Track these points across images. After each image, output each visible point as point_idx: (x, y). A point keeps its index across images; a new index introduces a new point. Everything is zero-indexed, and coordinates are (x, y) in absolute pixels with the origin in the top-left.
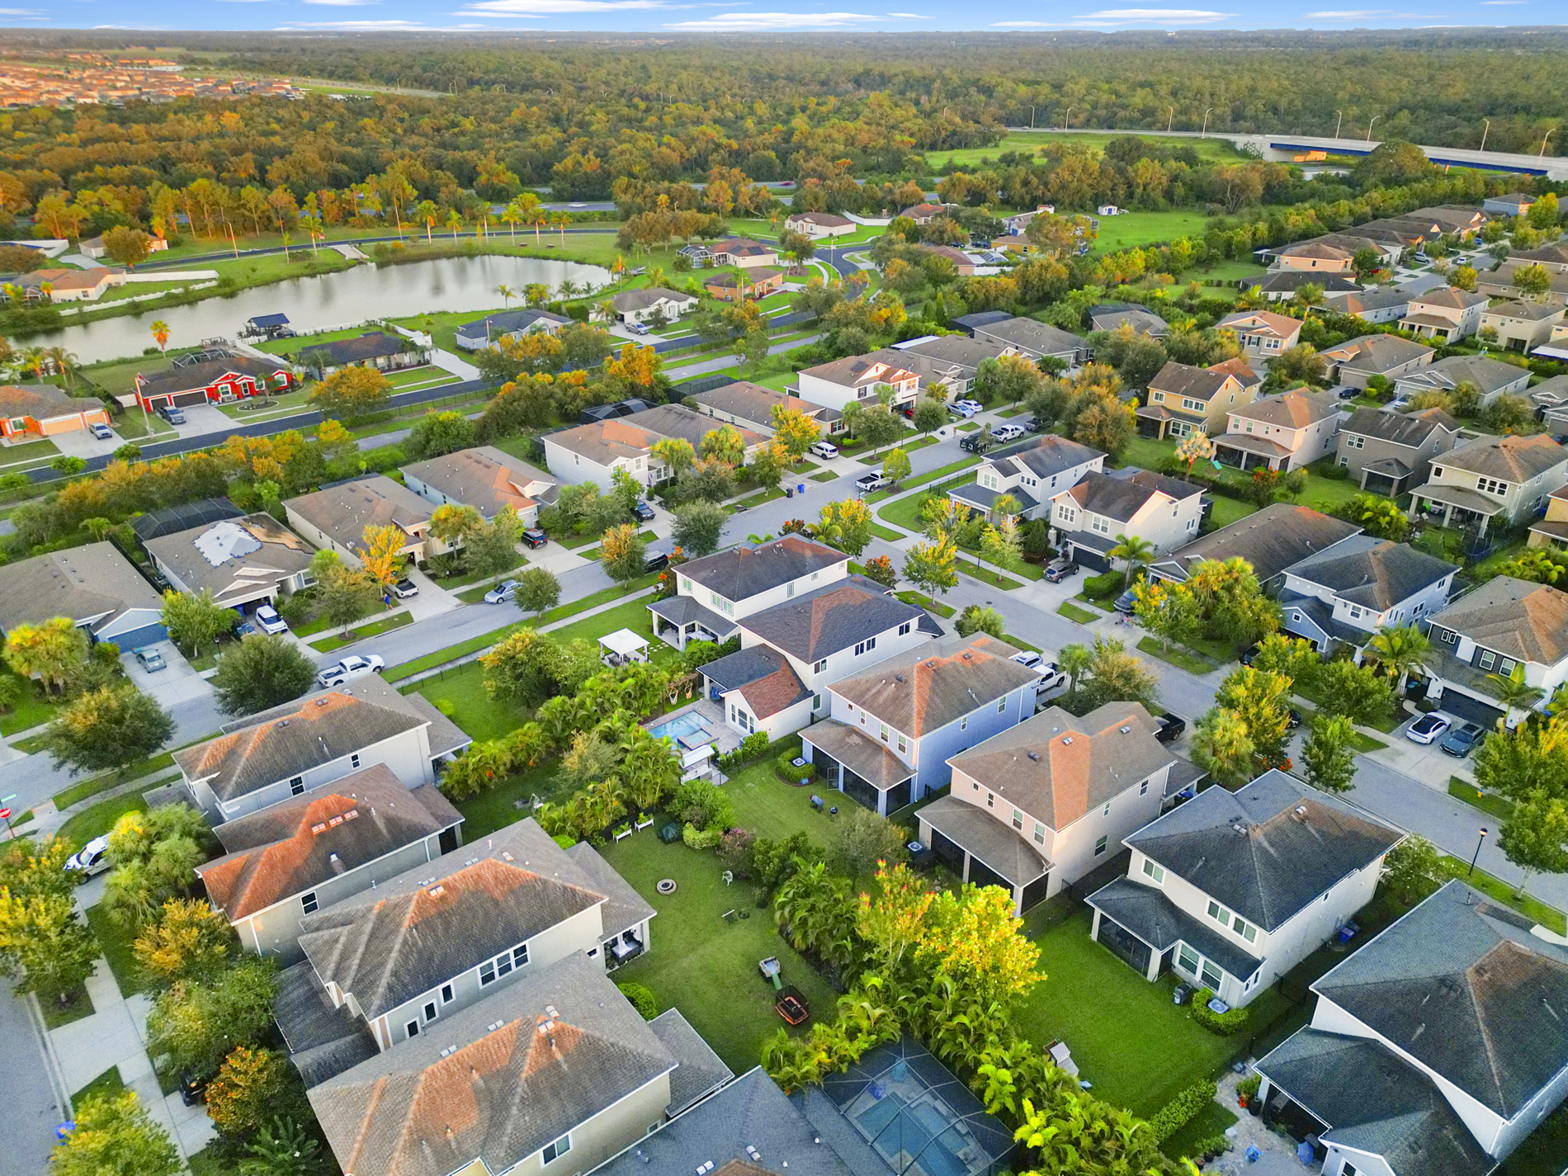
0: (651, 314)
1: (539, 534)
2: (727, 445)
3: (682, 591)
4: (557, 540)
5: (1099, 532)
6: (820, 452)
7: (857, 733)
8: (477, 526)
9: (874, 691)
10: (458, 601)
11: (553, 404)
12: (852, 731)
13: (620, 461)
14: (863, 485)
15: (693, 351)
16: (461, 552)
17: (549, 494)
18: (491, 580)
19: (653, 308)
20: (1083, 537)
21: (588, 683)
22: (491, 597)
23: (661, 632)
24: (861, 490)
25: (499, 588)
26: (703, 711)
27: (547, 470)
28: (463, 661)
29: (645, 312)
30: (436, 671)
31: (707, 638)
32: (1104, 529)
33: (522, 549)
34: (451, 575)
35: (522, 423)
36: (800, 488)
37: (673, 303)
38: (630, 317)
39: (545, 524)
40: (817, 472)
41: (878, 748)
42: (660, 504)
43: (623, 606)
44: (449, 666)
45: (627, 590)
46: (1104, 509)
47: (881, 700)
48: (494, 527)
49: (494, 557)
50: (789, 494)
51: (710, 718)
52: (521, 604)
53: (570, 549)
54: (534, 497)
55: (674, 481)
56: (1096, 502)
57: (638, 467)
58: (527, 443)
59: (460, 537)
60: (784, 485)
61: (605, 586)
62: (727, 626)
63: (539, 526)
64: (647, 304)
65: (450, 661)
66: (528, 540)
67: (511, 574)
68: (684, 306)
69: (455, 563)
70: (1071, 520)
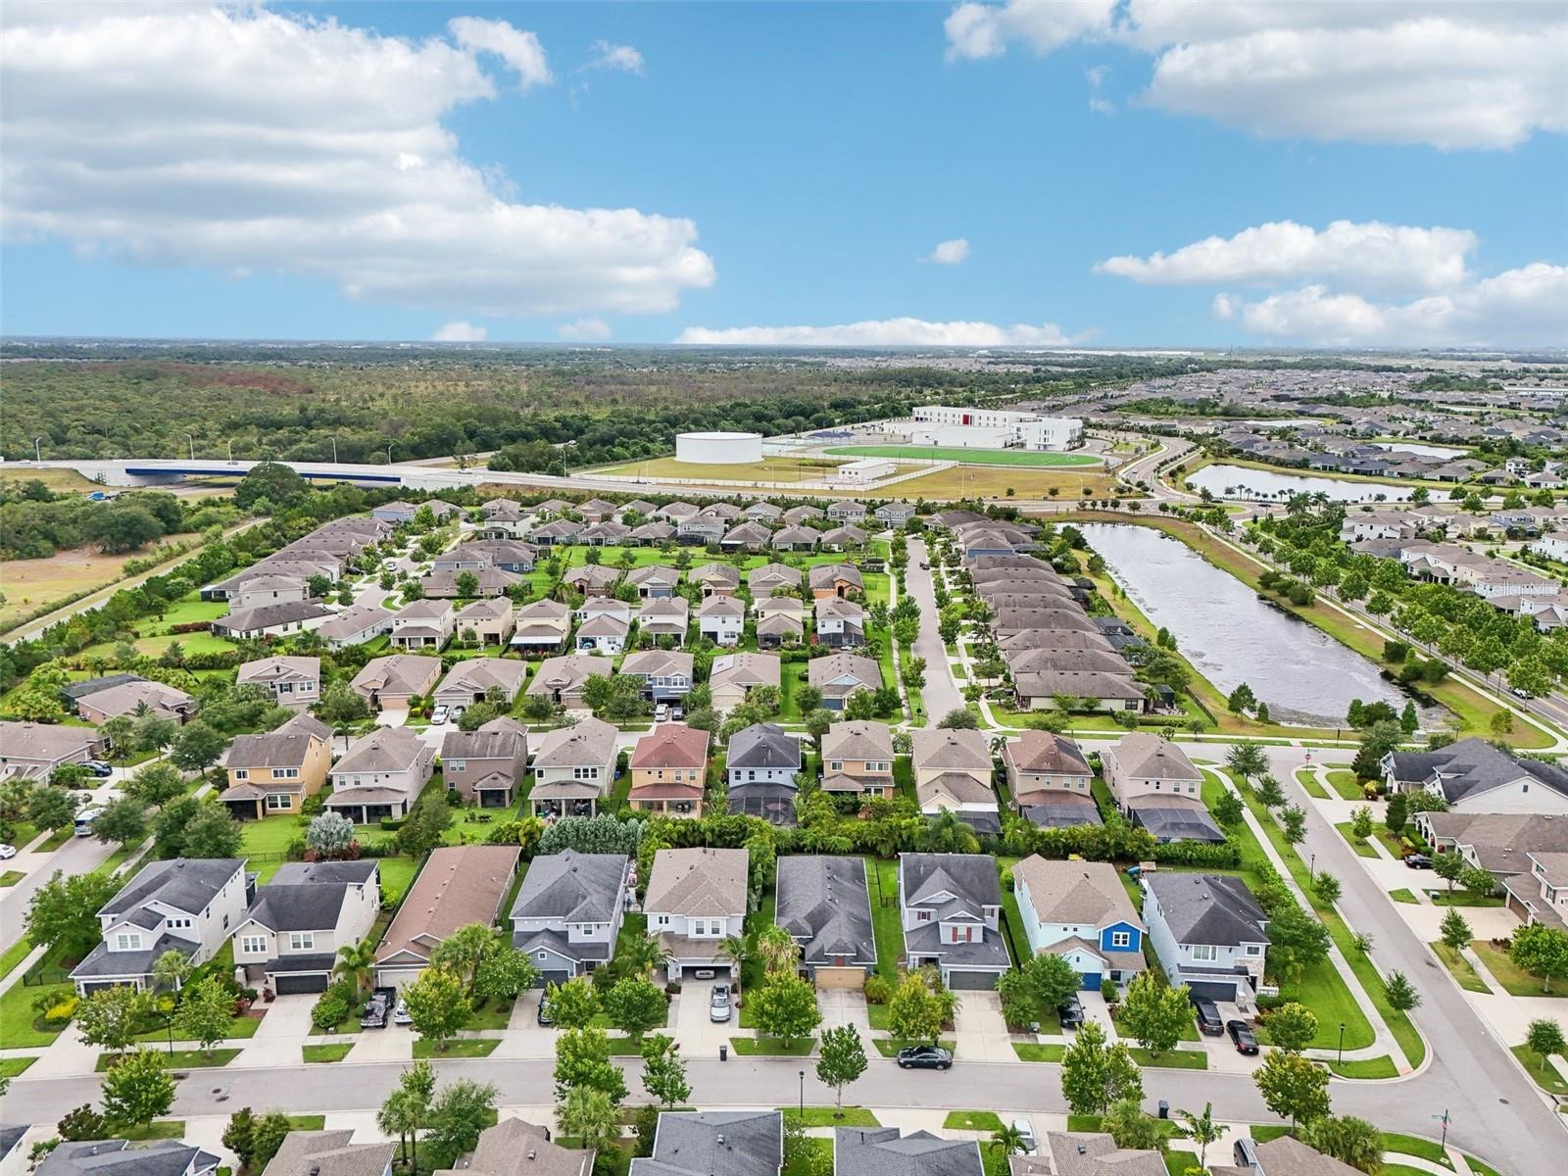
5: (303, 951)
20: (283, 963)
32: (308, 945)
70: (263, 948)
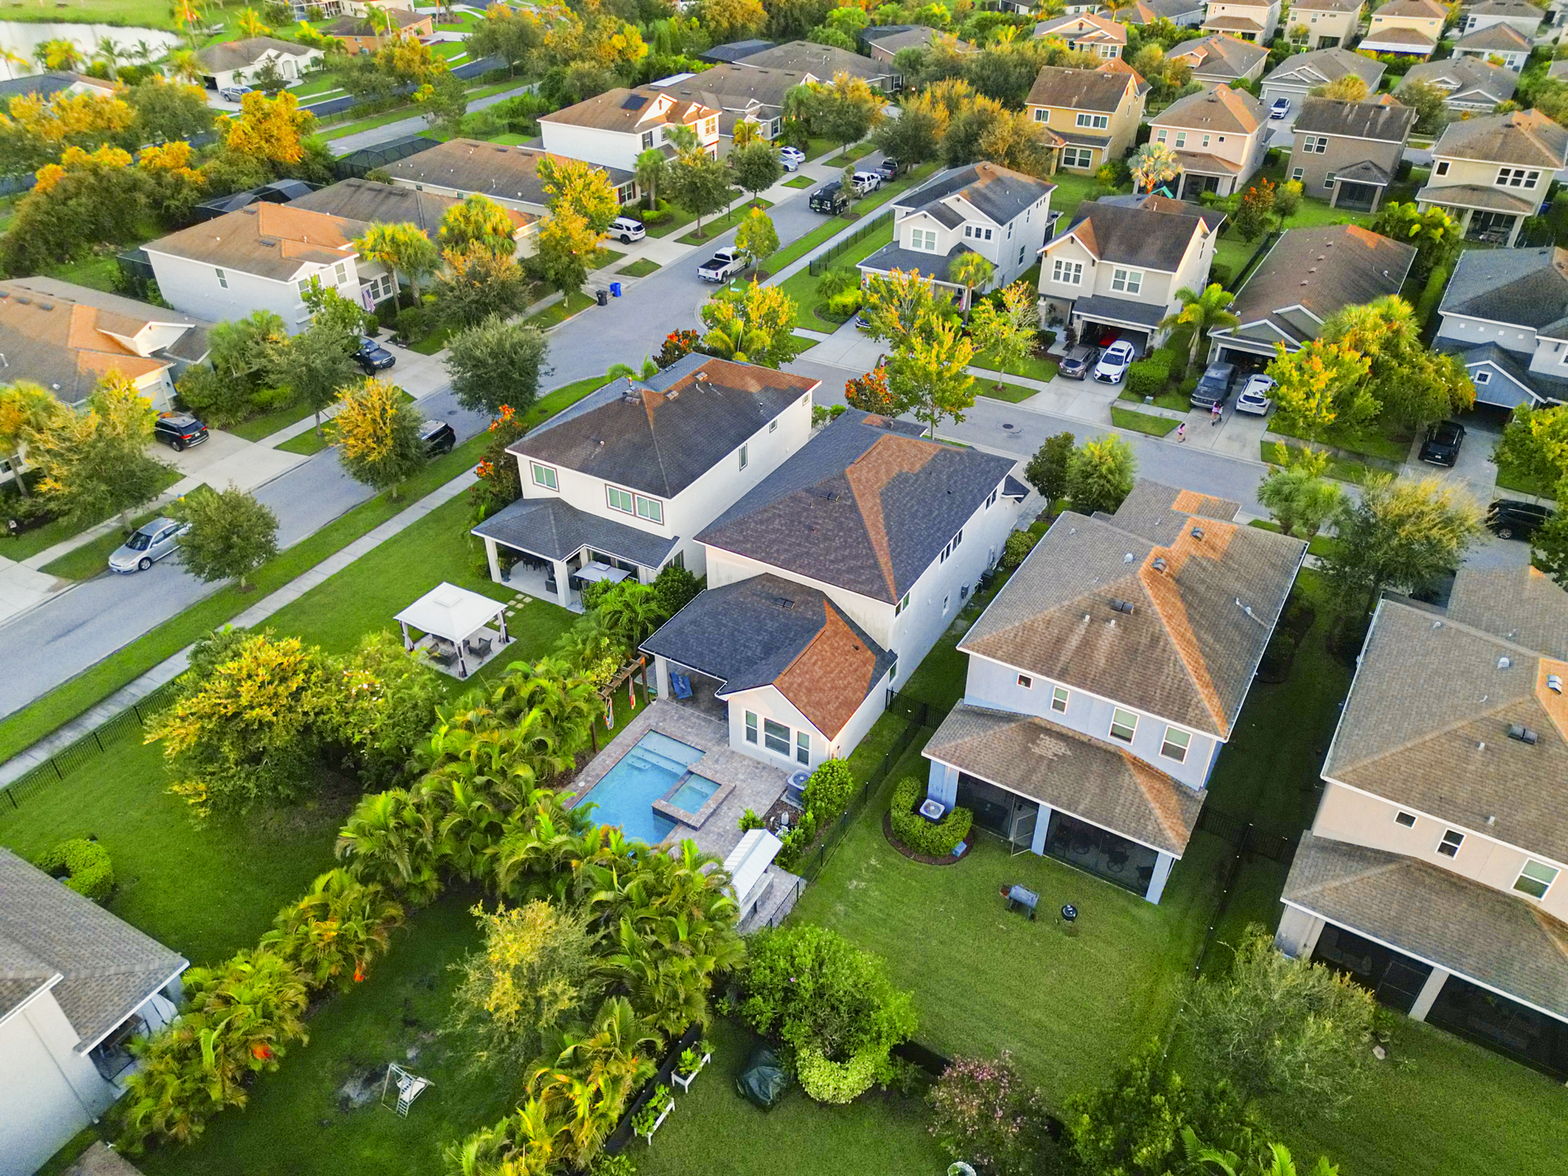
0: (257, 75)
1: (185, 420)
2: (488, 228)
3: (532, 489)
4: (225, 427)
5: (1124, 294)
6: (618, 233)
7: (1048, 732)
8: (57, 423)
9: (1074, 641)
10: (51, 580)
11: (142, 199)
12: (1035, 729)
13: (308, 271)
14: (711, 274)
15: (343, 119)
16: (33, 478)
17: (188, 344)
18: (112, 523)
19: (259, 65)
20: (1098, 304)
21: (439, 741)
22: (124, 560)
23: (506, 574)
24: (707, 282)
25: (134, 538)
26: (670, 728)
27: (164, 304)
28: (97, 719)
29: (248, 71)
30: (40, 756)
31: (616, 576)
32: (1133, 287)
33: (165, 455)
34: (22, 529)
35: (96, 236)
36: (615, 289)
37: (286, 56)
38: (224, 80)
39: (192, 400)
40: (624, 262)
41: (1113, 760)
42: (393, 340)
43: (407, 532)
44: (69, 738)
45: (398, 503)
46: (1131, 254)
47: (1101, 660)
48: (95, 419)
49: (109, 481)
50: (602, 300)
51: (692, 739)
52: (198, 570)
53: (254, 438)
54: (156, 354)
55: (406, 299)
56: (1112, 246)
57: (342, 279)
58: (111, 266)
59: (23, 449)
60: (589, 289)
61: (353, 500)
62: (653, 546)
63: (180, 405)
64: (248, 59)
65: (68, 723)
66: (169, 436)
67: (154, 505)
68: (304, 61)
69: (24, 505)
70: (1076, 279)
